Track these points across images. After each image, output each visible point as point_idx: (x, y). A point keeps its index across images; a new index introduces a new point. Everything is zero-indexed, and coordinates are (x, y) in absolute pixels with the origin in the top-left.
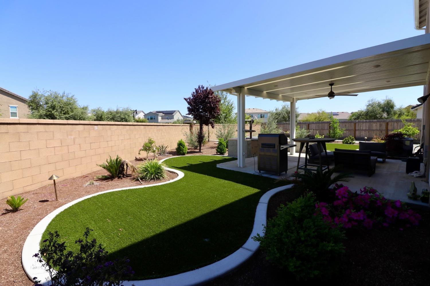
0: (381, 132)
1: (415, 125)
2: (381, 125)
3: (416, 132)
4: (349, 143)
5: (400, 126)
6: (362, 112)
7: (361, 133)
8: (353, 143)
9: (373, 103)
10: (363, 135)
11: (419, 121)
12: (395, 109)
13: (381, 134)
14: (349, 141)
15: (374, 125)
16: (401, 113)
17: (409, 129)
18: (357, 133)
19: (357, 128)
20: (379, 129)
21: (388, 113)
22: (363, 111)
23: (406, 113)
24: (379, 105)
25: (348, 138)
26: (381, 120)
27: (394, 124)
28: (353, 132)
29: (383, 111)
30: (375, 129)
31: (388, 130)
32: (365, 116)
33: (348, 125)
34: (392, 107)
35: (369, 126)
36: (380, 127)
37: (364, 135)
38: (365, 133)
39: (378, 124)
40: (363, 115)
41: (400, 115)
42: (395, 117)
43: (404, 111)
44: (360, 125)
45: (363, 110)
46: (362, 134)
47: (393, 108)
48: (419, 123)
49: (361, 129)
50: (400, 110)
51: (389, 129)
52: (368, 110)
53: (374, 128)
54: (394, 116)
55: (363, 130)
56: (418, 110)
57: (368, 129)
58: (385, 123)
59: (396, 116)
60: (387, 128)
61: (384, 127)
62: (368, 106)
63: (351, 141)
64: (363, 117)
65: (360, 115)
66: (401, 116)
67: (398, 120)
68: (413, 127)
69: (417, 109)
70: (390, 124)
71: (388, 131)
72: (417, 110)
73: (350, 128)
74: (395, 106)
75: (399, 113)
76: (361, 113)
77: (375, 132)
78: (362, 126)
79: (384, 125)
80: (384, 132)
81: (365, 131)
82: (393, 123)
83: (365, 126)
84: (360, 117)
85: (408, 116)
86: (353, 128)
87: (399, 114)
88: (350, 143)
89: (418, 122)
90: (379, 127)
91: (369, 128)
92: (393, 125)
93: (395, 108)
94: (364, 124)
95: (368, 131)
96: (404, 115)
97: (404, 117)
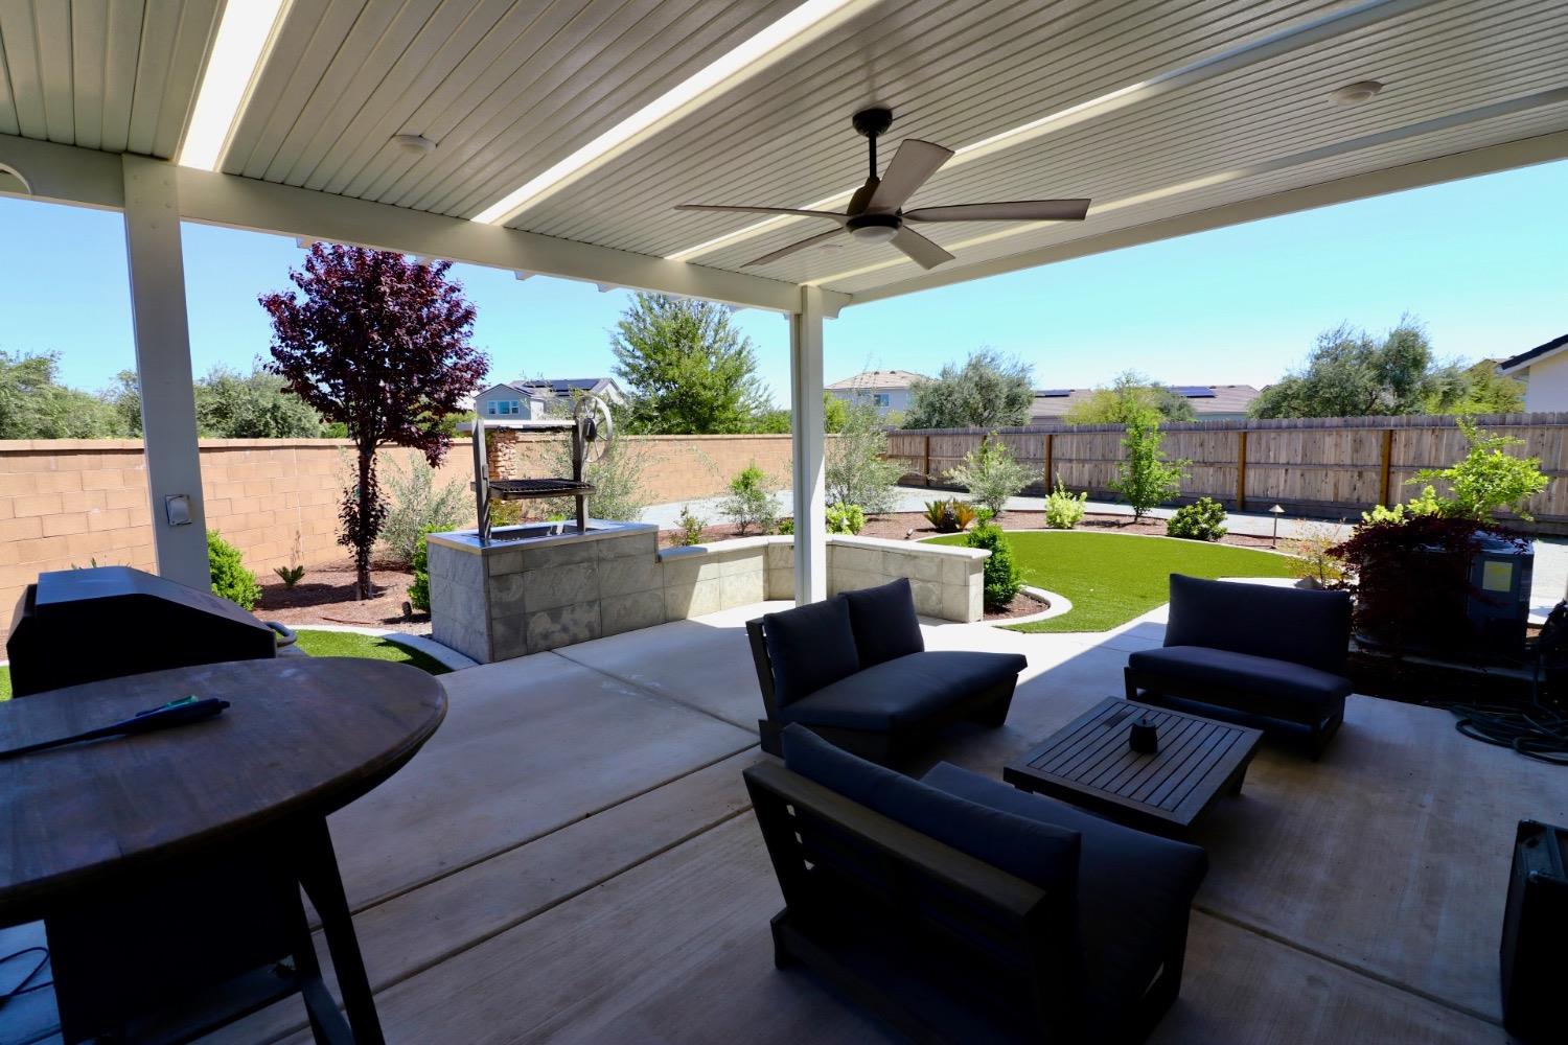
0: (1360, 475)
1: (1521, 447)
2: (1358, 444)
3: (1529, 483)
4: (1195, 532)
5: (1450, 446)
6: (1289, 382)
7: (1267, 477)
8: (1217, 536)
9: (1344, 347)
10: (1278, 486)
11: (1544, 423)
12: (1428, 373)
13: (1359, 485)
14: (1196, 522)
15: (1329, 441)
16: (1454, 390)
17: (1496, 466)
18: (1251, 482)
19: (1251, 458)
20: (1348, 461)
21: (1401, 387)
22: (1295, 381)
23: (1472, 390)
24: (1365, 352)
25: (1195, 506)
26: (1368, 419)
27: (1419, 440)
28: (1235, 474)
29: (1381, 379)
30: (1333, 462)
31: (1389, 466)
32: (1304, 401)
33: (1212, 444)
34: (1418, 362)
35: (1304, 448)
36: (1356, 451)
37: (1281, 488)
38: (1286, 481)
39: (1348, 438)
40: (1296, 396)
41: (1448, 397)
42: (1430, 408)
43: (1467, 380)
44: (1264, 441)
45: (1296, 374)
46: (1272, 481)
47: (1423, 368)
48: (1542, 435)
49: (1272, 461)
50: (1450, 374)
51: (1394, 460)
52: (1318, 372)
53: (1330, 457)
54: (1425, 398)
55: (1276, 464)
56: (1531, 372)
57: (1299, 460)
58: (1381, 433)
59: (1434, 400)
60: (1387, 456)
61: (1373, 453)
62: (1318, 358)
63: (1207, 522)
64: (1295, 403)
65: (1285, 397)
66: (1451, 401)
67: (1441, 418)
68: (1512, 454)
69: (1528, 367)
70: (1401, 437)
71: (1392, 469)
72: (1526, 371)
73: (1223, 456)
74: (1431, 359)
75: (1446, 388)
76: (1290, 387)
77: (1331, 474)
78: (1272, 448)
79: (1374, 440)
80: (1374, 475)
81: (1287, 470)
82: (1414, 434)
83: (1289, 444)
84: (1285, 404)
85: (1479, 400)
86: (1236, 456)
87: (1444, 392)
88: (1203, 535)
89: (1538, 432)
90: (1349, 450)
91: (1305, 455)
92: (1414, 441)
93: (1429, 365)
94: (1285, 435)
95: (1298, 473)
96: (1466, 398)
97: (1463, 408)
